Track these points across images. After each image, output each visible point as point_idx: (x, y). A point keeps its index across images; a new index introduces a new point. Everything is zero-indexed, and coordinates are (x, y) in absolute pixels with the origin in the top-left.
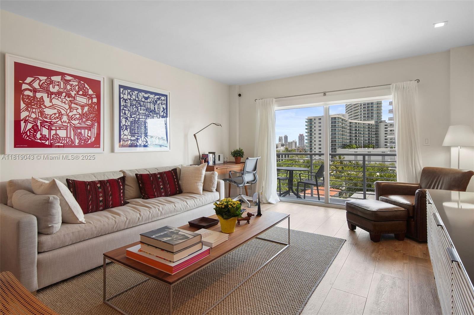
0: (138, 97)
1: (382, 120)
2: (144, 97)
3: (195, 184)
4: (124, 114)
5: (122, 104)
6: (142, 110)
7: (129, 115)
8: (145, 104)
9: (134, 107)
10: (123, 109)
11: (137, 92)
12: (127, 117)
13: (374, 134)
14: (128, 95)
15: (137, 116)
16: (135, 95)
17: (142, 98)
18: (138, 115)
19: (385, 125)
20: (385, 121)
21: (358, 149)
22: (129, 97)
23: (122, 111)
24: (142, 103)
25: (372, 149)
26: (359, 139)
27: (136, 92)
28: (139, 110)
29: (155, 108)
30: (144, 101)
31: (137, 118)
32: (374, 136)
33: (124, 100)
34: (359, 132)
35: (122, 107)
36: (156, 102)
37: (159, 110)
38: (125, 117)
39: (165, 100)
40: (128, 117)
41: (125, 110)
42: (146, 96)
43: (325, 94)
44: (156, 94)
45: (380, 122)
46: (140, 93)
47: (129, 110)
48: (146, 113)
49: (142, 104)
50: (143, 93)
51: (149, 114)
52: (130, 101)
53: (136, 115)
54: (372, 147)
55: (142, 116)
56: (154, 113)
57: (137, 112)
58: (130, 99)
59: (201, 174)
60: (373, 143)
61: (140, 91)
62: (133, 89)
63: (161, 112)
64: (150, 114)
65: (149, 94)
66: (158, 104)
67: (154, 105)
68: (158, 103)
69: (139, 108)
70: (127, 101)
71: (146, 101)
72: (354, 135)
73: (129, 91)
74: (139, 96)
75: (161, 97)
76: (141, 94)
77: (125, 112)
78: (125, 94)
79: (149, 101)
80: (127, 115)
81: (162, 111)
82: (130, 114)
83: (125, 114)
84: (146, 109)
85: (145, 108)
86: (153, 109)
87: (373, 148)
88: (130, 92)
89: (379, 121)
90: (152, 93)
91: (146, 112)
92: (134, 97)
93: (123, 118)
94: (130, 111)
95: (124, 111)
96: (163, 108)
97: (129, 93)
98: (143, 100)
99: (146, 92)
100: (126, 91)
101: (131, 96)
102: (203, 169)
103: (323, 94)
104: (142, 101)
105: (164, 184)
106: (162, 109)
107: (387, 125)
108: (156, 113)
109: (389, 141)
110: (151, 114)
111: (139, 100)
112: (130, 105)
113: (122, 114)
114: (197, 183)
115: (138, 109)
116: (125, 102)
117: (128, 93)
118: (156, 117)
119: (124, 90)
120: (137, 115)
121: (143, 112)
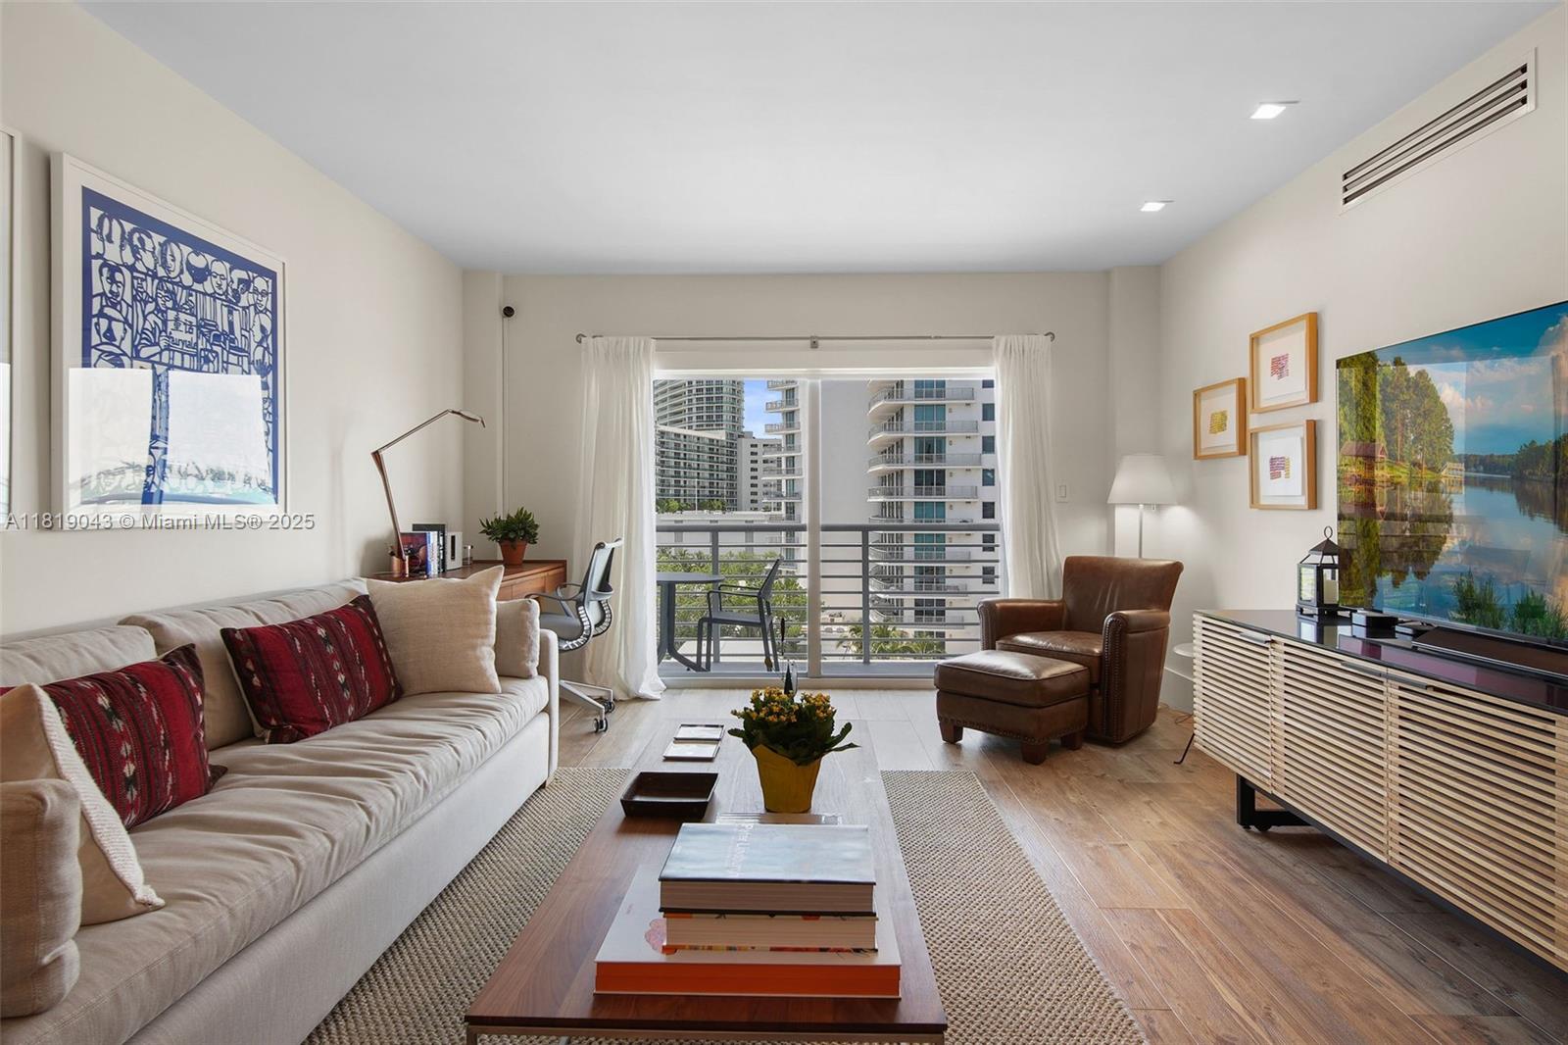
0: (164, 265)
1: (744, 430)
2: (190, 267)
3: (470, 653)
4: (104, 340)
5: (97, 288)
6: (182, 327)
7: (127, 346)
8: (193, 299)
9: (151, 307)
10: (101, 314)
11: (163, 239)
12: (118, 355)
13: (725, 469)
14: (122, 247)
15: (160, 353)
16: (153, 253)
17: (182, 272)
18: (167, 348)
19: (752, 446)
20: (752, 433)
21: (685, 512)
22: (129, 259)
23: (97, 324)
24: (182, 296)
25: (720, 512)
26: (685, 482)
27: (158, 239)
28: (171, 325)
29: (231, 324)
30: (189, 288)
31: (160, 363)
32: (725, 477)
33: (105, 270)
34: (685, 464)
35: (96, 304)
36: (237, 295)
37: (247, 334)
38: (110, 353)
39: (267, 294)
40: (125, 354)
41: (111, 319)
42: (199, 261)
43: (814, 345)
44: (237, 262)
45: (739, 436)
46: (173, 245)
47: (126, 318)
48: (200, 342)
49: (183, 301)
50: (186, 250)
51: (209, 347)
52: (133, 277)
53: (156, 349)
54: (718, 508)
55: (183, 354)
56: (231, 348)
57: (160, 332)
58: (132, 268)
59: (487, 611)
60: (722, 495)
61: (175, 235)
62: (146, 224)
63: (253, 345)
64: (215, 348)
65: (210, 258)
66: (244, 308)
67: (230, 313)
68: (243, 302)
69: (171, 314)
70: (118, 277)
71: (197, 287)
72: (672, 471)
73: (128, 226)
74: (169, 258)
75: (254, 278)
76: (181, 252)
77: (110, 329)
78: (109, 239)
79: (208, 286)
80: (117, 343)
81: (260, 344)
82: (133, 341)
83: (110, 335)
84: (199, 327)
85: (193, 319)
86: (227, 329)
87: (723, 509)
88: (133, 231)
89: (736, 433)
90: (221, 254)
91: (198, 338)
92: (148, 260)
93: (100, 357)
94: (131, 327)
95: (104, 323)
96: (263, 329)
97: (126, 239)
98: (187, 280)
99: (199, 246)
100: (115, 222)
101: (135, 252)
102: (489, 592)
103: (808, 342)
104: (184, 287)
105: (347, 669)
106: (258, 336)
107: (756, 446)
108: (236, 348)
109: (760, 489)
110: (218, 349)
111: (169, 279)
112: (134, 298)
113: (95, 340)
114: (474, 647)
115: (165, 322)
116: (112, 280)
117: (123, 237)
118: (238, 365)
119: (106, 221)
120: (162, 350)
121: (187, 337)
